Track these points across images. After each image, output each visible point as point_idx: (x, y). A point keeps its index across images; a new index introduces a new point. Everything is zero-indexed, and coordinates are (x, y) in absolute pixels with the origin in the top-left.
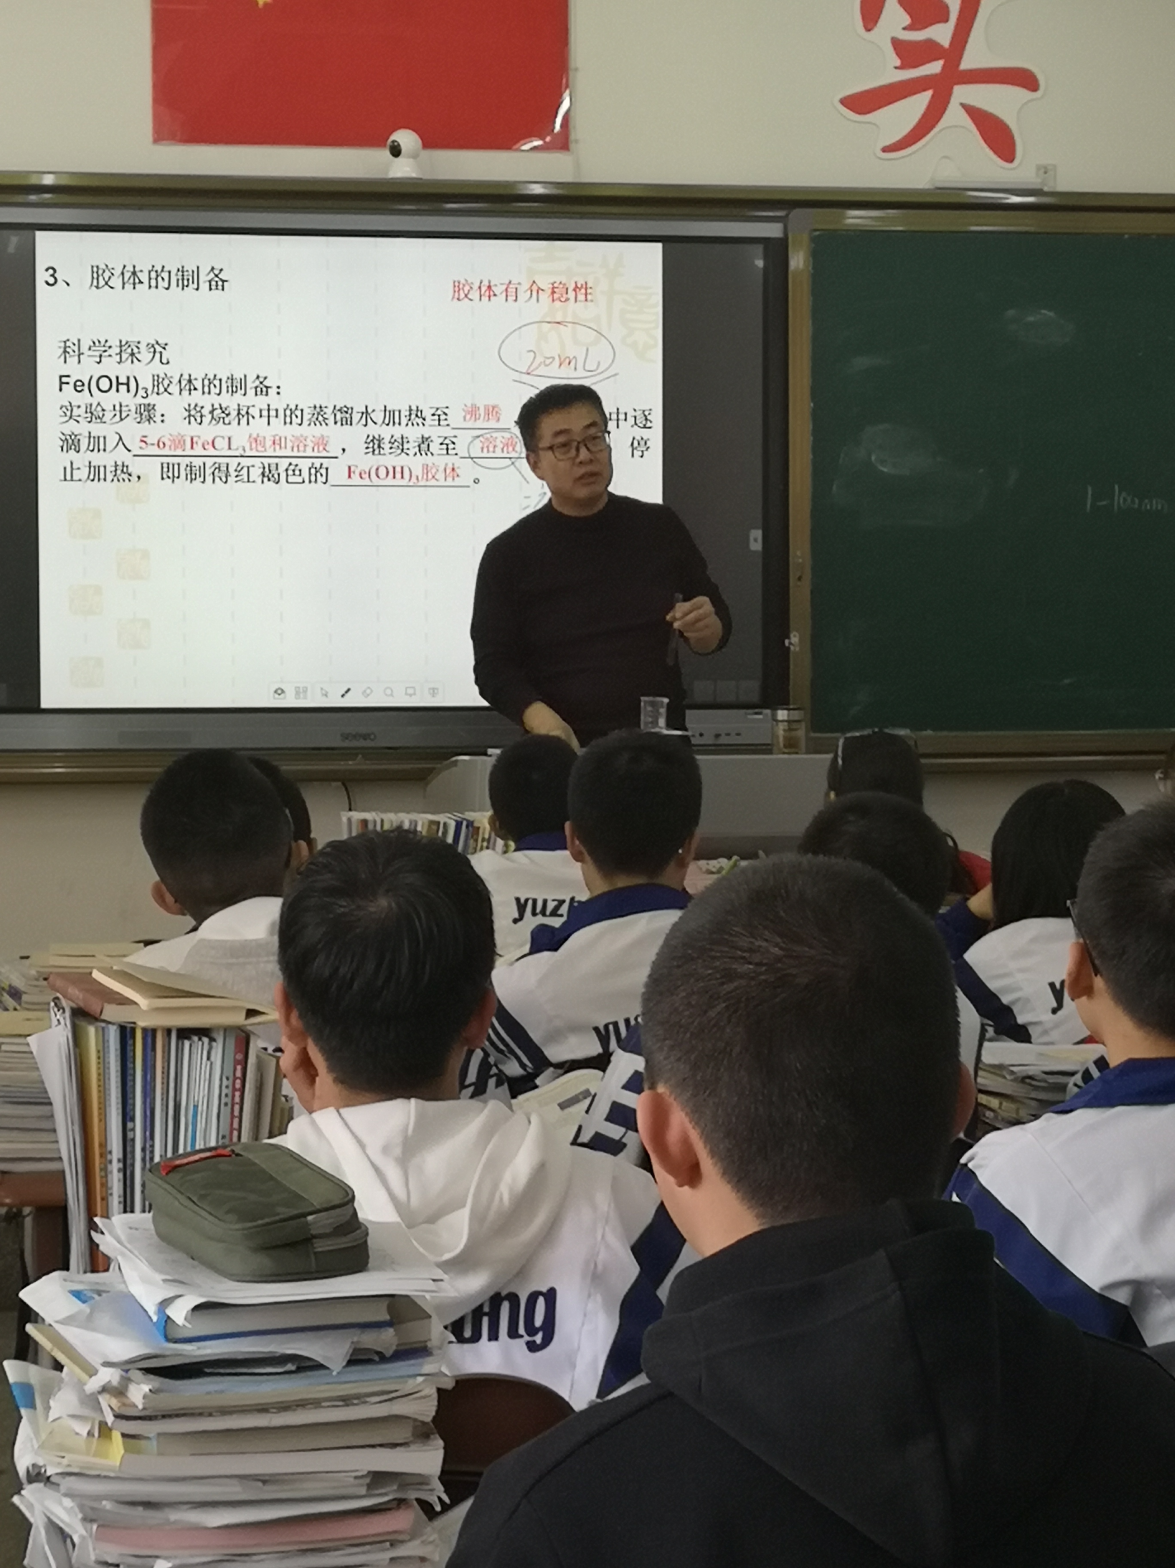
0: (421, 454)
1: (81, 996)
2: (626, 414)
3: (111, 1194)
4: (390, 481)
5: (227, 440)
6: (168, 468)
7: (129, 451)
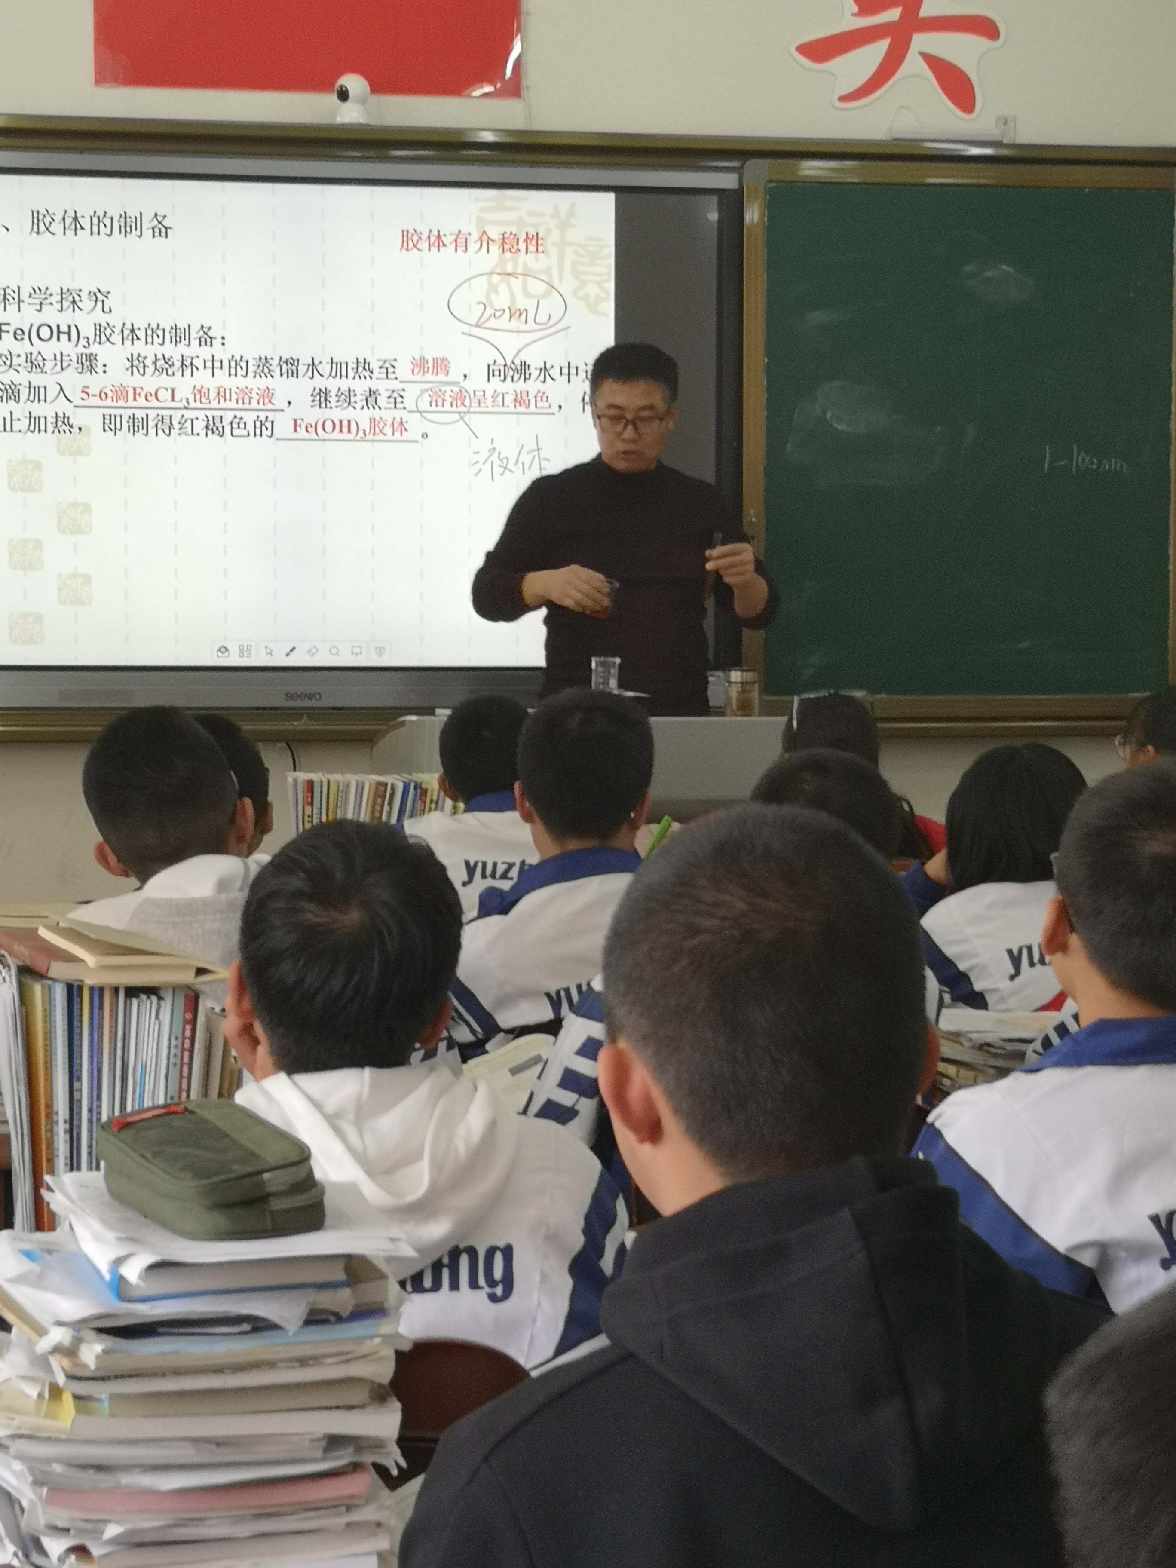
0: (368, 408)
1: (27, 954)
2: (577, 368)
3: (58, 1156)
4: (336, 435)
5: (170, 391)
6: (110, 419)
7: (70, 401)
